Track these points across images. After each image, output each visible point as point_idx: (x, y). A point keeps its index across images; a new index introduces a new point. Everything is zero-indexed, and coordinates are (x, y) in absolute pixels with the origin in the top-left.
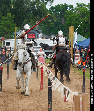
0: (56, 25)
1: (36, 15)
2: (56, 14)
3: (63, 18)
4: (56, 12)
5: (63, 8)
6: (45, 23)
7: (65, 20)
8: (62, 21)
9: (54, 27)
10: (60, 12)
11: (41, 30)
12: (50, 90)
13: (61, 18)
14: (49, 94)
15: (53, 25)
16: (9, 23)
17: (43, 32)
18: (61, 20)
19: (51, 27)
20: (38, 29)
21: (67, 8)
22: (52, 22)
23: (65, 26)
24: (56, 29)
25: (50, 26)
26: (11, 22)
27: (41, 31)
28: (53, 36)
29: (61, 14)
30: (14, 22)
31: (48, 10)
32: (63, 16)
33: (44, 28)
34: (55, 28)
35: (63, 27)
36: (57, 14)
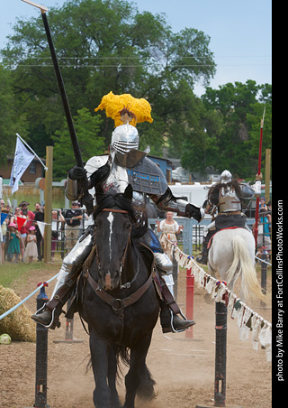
0: (223, 142)
1: (164, 114)
2: (222, 112)
3: (243, 122)
4: (223, 106)
5: (244, 94)
6: (190, 137)
7: (250, 128)
8: (240, 131)
9: (217, 148)
10: (235, 106)
11: (178, 158)
12: (221, 337)
13: (238, 122)
14: (217, 350)
15: (213, 144)
16: (83, 140)
17: (184, 165)
18: (236, 128)
19: (209, 150)
20: (169, 157)
21: (255, 94)
22: (210, 136)
23: (250, 146)
24: (222, 155)
25: (206, 147)
26: (91, 135)
27: (179, 160)
28: (212, 176)
29: (237, 112)
30: (99, 134)
31: (198, 99)
32: (242, 116)
33: (189, 152)
34: (220, 152)
35: (243, 148)
36: (224, 111)
